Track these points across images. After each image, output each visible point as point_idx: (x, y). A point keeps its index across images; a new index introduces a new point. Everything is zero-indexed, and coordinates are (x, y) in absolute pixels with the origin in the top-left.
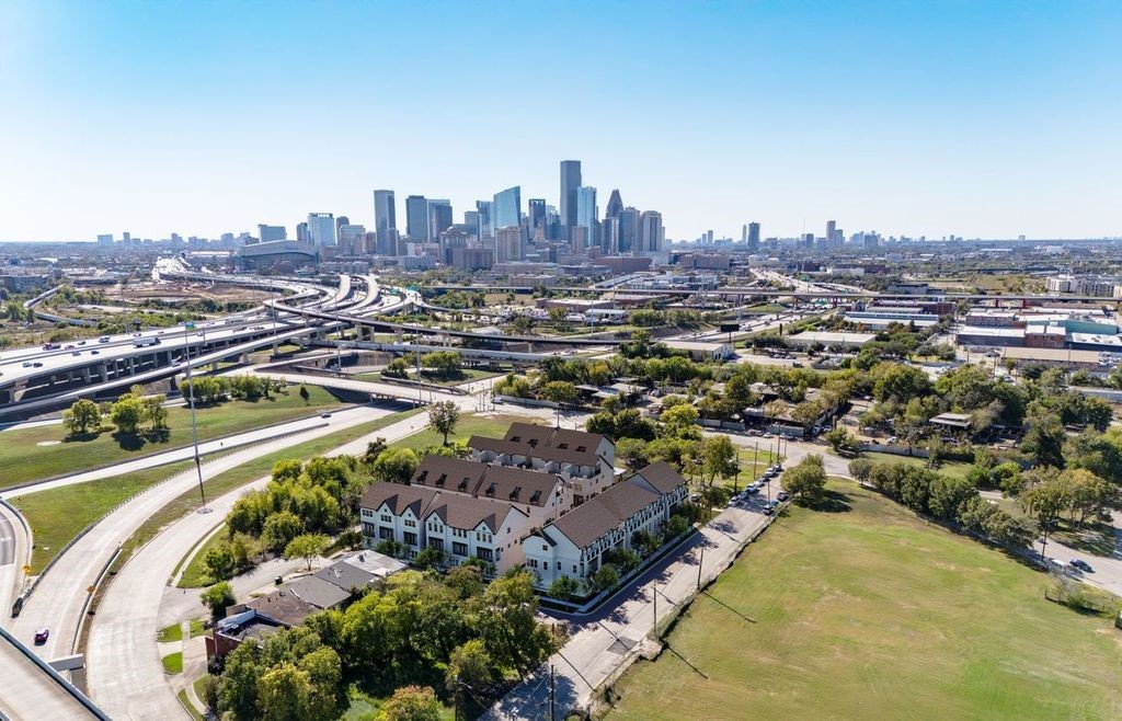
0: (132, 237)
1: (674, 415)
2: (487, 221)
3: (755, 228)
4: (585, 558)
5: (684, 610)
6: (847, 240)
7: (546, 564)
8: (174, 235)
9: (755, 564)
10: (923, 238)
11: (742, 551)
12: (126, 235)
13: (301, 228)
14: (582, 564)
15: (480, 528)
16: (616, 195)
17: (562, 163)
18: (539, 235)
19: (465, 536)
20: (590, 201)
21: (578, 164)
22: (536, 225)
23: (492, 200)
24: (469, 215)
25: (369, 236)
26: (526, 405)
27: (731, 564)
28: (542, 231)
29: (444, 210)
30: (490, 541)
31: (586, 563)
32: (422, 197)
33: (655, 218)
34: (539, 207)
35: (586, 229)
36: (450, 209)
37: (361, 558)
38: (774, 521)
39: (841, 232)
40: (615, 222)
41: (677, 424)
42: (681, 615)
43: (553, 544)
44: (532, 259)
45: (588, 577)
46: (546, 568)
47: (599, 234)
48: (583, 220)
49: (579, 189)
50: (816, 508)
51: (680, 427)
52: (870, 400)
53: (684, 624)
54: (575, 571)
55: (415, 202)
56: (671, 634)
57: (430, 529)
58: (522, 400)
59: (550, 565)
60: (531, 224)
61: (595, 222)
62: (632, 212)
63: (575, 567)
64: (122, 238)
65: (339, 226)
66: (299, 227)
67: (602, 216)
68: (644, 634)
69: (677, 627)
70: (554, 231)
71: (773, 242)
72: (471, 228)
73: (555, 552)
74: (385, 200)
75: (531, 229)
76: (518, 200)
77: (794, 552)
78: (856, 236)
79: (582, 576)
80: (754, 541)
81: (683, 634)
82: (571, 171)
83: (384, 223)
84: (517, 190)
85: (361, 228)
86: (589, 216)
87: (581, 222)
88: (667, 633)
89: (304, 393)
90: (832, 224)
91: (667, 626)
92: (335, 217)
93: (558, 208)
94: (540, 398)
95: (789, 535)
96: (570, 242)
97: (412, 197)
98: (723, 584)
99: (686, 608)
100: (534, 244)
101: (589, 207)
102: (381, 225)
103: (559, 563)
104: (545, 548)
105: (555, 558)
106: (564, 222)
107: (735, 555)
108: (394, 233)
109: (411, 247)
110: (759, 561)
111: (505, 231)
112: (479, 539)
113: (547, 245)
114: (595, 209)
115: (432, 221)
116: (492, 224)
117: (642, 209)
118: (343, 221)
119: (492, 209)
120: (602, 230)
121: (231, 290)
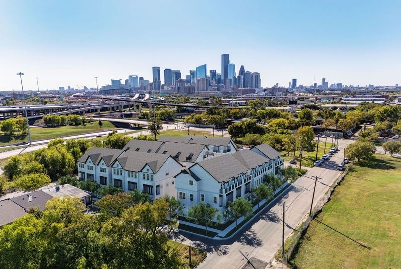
0: (71, 88)
1: (274, 124)
2: (194, 78)
3: (295, 81)
4: (224, 190)
5: (304, 234)
6: (329, 87)
7: (192, 196)
8: (85, 87)
9: (347, 199)
10: (359, 86)
11: (334, 191)
12: (69, 88)
13: (127, 81)
14: (221, 196)
15: (145, 170)
16: (242, 67)
17: (222, 56)
18: (213, 83)
19: (136, 177)
20: (232, 69)
21: (228, 56)
22: (212, 80)
23: (195, 70)
24: (187, 77)
25: (151, 85)
26: (200, 128)
27: (329, 200)
28: (214, 81)
29: (178, 74)
30: (152, 180)
31: (224, 195)
32: (170, 70)
33: (257, 75)
34: (213, 73)
35: (231, 80)
36: (181, 74)
37: (58, 189)
38: (347, 174)
39: (327, 83)
40: (242, 77)
41: (277, 128)
42: (301, 238)
43: (198, 179)
44: (210, 90)
45: (226, 208)
46: (192, 200)
47: (236, 82)
48: (230, 77)
49: (228, 65)
50: (372, 167)
51: (279, 129)
52: (370, 125)
53: (306, 247)
54: (215, 202)
55: (168, 72)
56: (297, 256)
57: (115, 173)
58: (198, 125)
59: (195, 198)
60: (210, 80)
61: (234, 77)
62: (248, 73)
63: (215, 198)
64: (68, 89)
65: (140, 80)
66: (126, 81)
67: (237, 75)
68: (272, 256)
69: (300, 250)
70: (219, 81)
71: (302, 87)
72: (188, 81)
73: (199, 186)
74: (156, 71)
75: (210, 81)
76: (205, 70)
77: (371, 192)
78: (332, 85)
79: (221, 206)
80: (339, 185)
81: (308, 257)
82: (225, 58)
83: (156, 80)
84: (205, 66)
85: (148, 81)
86: (232, 75)
87: (229, 77)
88: (293, 256)
89: (100, 124)
90: (324, 80)
91: (292, 249)
92: (139, 77)
93: (220, 73)
94: (206, 124)
95: (362, 181)
96: (225, 84)
97: (166, 70)
98: (328, 214)
99: (304, 232)
100: (211, 86)
101: (232, 72)
102: (155, 80)
103: (203, 196)
104: (191, 183)
105: (199, 191)
106: (222, 78)
107: (330, 193)
108: (159, 82)
109: (166, 88)
110: (350, 197)
111: (200, 80)
112: (144, 178)
113: (216, 86)
114: (234, 73)
115: (174, 78)
116: (196, 78)
117: (252, 72)
118: (142, 79)
119: (195, 73)
120: (236, 81)
121: (96, 100)
